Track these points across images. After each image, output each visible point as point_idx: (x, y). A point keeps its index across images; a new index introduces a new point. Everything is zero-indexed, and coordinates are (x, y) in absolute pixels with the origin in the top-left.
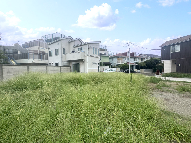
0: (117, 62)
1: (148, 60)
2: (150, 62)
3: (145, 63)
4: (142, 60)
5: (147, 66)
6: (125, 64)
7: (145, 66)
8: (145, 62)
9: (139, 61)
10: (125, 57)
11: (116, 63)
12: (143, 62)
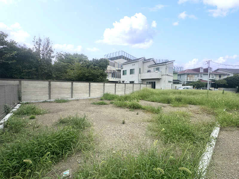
0: (188, 80)
1: (230, 77)
2: (233, 79)
3: (225, 81)
4: (220, 77)
5: (228, 84)
6: (197, 81)
7: (225, 84)
8: (225, 79)
9: (217, 78)
10: (197, 74)
11: (186, 80)
12: (222, 80)
